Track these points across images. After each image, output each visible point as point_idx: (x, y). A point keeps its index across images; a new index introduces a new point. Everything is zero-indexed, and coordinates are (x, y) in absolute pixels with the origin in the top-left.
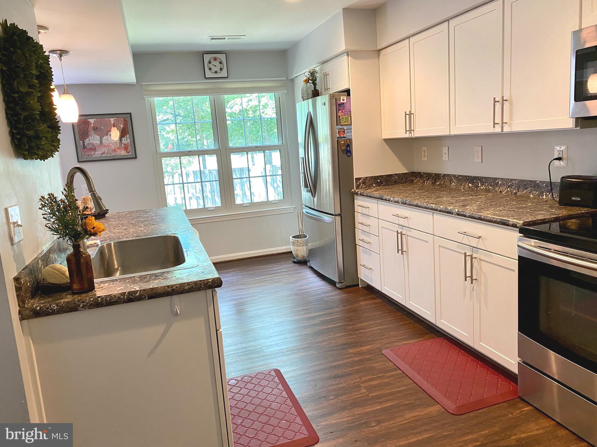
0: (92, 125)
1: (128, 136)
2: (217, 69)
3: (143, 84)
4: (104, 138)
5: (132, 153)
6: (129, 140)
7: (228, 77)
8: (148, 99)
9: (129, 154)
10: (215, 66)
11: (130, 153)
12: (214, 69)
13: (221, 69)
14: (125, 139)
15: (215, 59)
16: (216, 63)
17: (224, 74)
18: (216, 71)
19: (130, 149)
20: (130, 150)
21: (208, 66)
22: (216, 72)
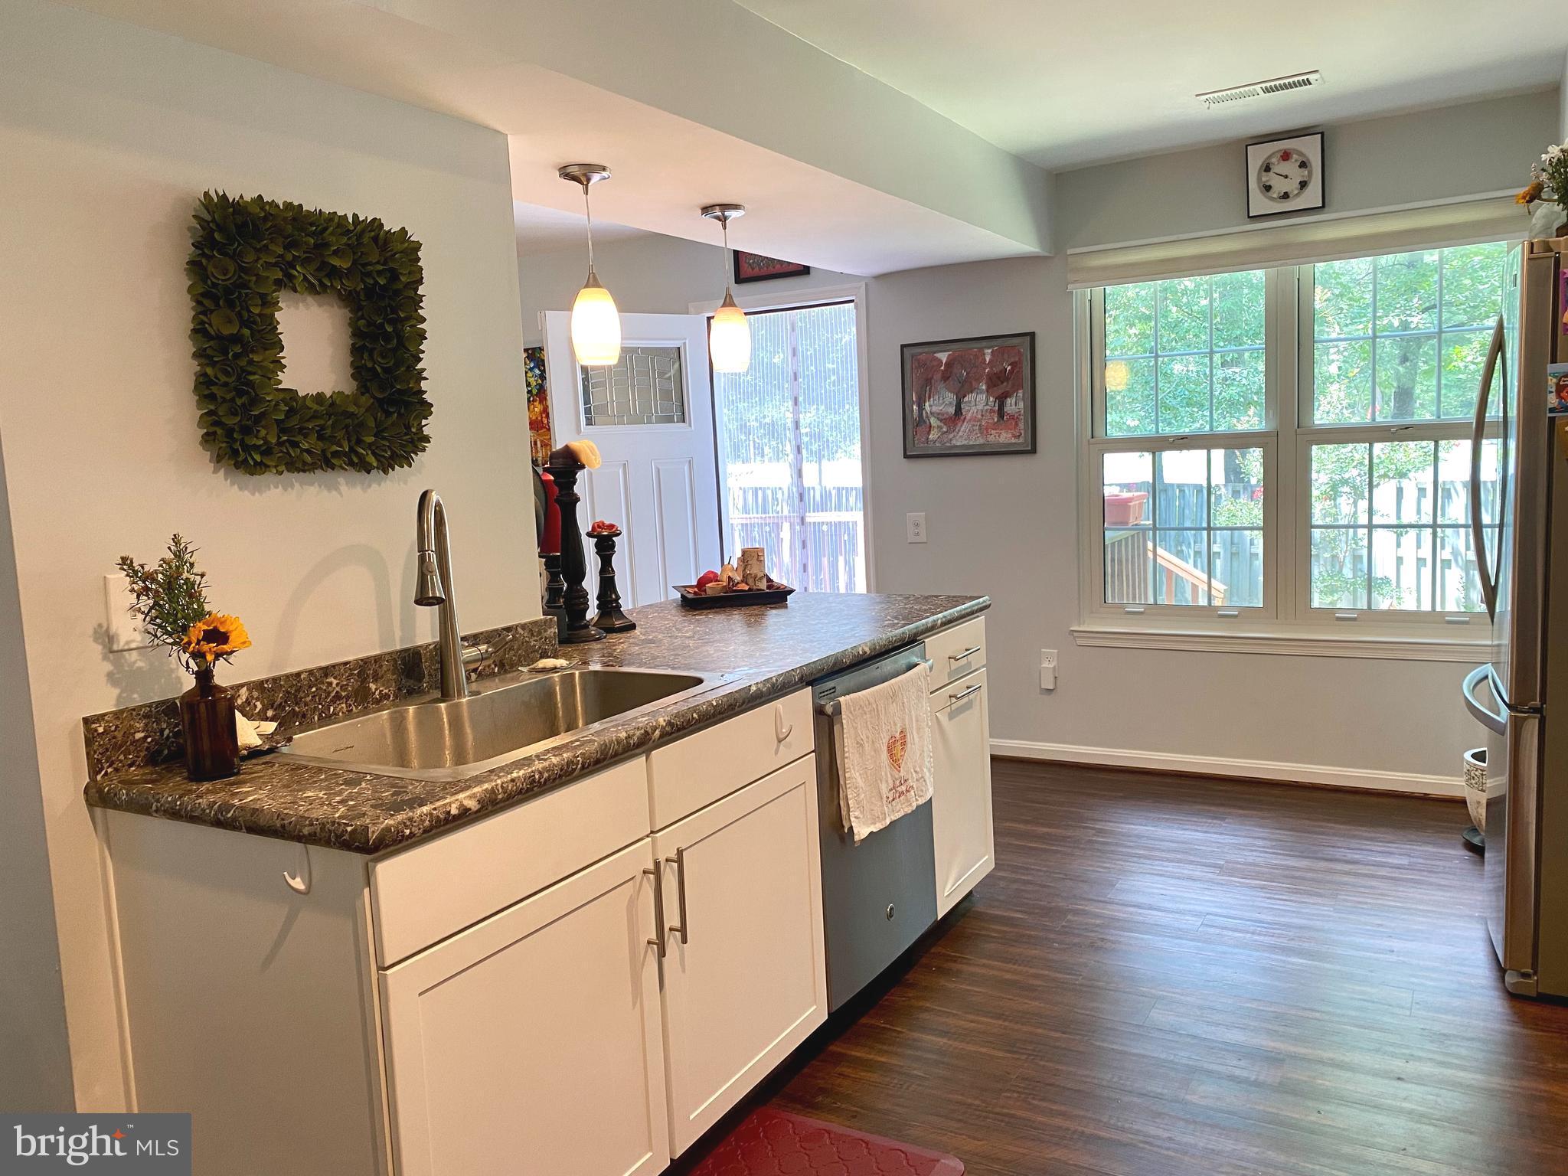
0: (942, 368)
1: (1020, 393)
2: (1292, 186)
3: (1069, 252)
4: (966, 399)
5: (1025, 440)
6: (1021, 405)
7: (1323, 206)
8: (1085, 293)
9: (1016, 441)
10: (1286, 177)
11: (1021, 440)
12: (1279, 186)
13: (1303, 185)
14: (1014, 400)
15: (1286, 156)
16: (1291, 168)
17: (1312, 196)
18: (1286, 193)
19: (1022, 427)
20: (1022, 432)
21: (1259, 179)
22: (1286, 196)
